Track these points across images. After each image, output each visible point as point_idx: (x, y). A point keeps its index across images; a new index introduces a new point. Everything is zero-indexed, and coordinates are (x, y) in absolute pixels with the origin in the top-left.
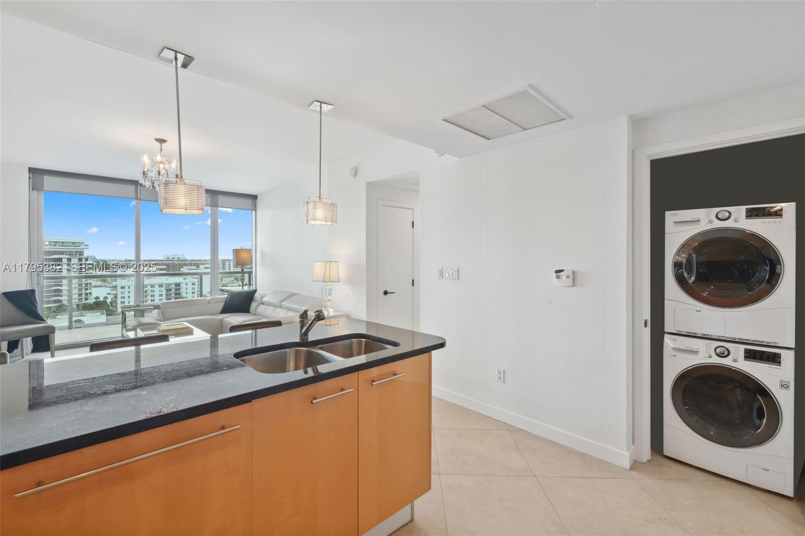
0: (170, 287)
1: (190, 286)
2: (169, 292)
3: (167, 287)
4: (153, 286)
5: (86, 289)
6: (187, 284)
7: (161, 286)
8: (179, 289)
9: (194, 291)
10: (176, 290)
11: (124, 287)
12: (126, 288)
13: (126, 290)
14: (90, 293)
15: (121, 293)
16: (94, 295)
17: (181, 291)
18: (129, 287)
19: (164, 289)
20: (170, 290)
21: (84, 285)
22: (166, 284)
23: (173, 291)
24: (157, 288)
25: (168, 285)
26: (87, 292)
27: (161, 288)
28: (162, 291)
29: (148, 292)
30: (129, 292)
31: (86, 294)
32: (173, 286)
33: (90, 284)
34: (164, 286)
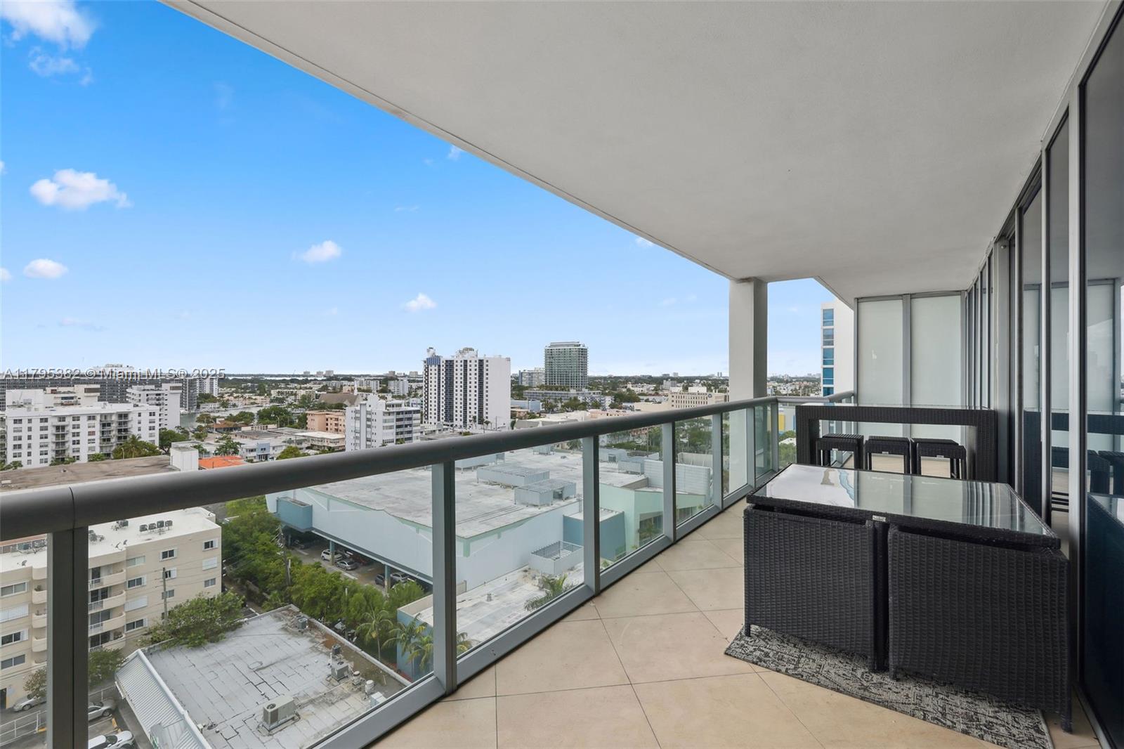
0: (108, 419)
1: (145, 418)
2: (107, 428)
3: (103, 419)
4: (76, 418)
6: (140, 415)
7: (92, 417)
8: (125, 423)
9: (152, 425)
10: (120, 424)
11: (21, 420)
12: (25, 422)
13: (25, 425)
15: (14, 431)
17: (129, 425)
18: (30, 421)
19: (97, 423)
20: (109, 425)
22: (101, 415)
23: (114, 426)
24: (84, 422)
25: (105, 416)
27: (92, 422)
28: (94, 427)
29: (67, 429)
30: (30, 429)
32: (114, 418)
34: (98, 418)
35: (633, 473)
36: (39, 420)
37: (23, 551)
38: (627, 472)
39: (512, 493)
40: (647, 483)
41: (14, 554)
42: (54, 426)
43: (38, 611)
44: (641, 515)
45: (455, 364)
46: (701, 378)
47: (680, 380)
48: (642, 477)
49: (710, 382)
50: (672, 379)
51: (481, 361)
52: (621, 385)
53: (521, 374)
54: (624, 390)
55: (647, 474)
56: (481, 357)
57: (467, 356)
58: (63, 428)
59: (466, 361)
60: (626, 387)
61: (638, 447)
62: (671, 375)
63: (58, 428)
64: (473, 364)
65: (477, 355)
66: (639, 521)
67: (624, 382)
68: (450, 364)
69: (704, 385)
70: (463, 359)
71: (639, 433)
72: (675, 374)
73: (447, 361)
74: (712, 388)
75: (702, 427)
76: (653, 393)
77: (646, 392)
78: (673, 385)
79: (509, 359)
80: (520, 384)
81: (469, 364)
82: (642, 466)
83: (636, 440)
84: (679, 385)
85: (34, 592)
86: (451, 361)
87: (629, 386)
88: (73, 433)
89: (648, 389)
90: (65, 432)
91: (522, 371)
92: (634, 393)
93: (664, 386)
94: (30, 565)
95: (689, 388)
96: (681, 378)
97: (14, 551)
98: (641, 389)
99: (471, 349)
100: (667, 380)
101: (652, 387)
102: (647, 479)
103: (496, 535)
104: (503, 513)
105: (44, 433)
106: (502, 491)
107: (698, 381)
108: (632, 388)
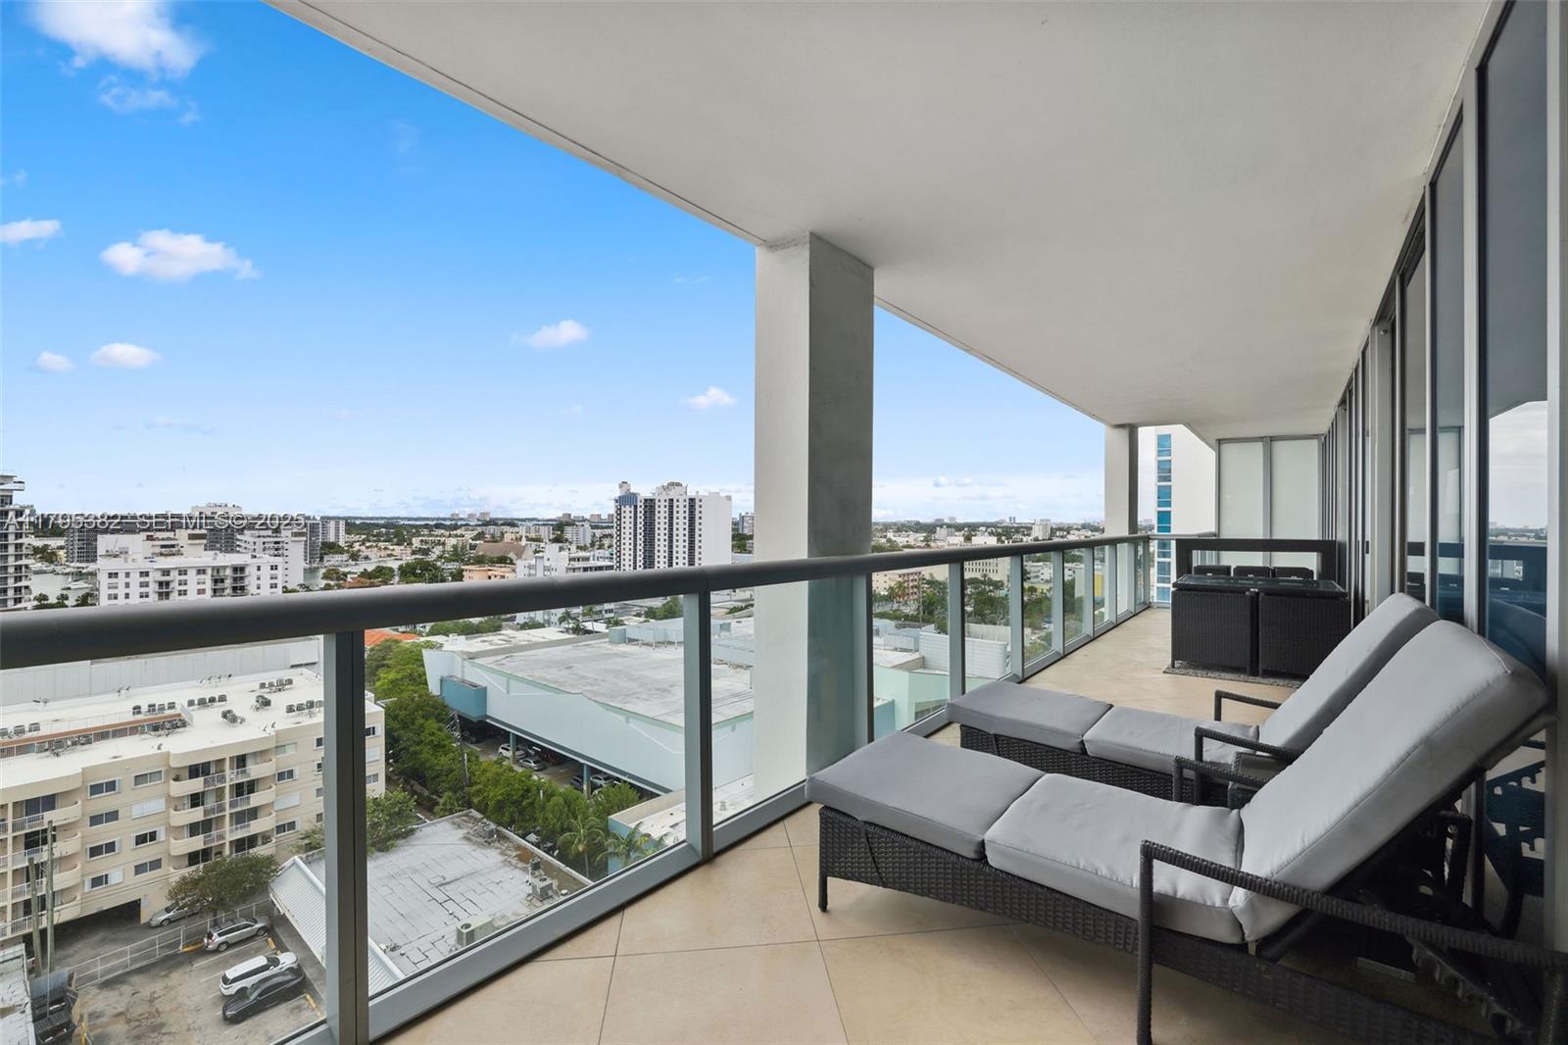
0: (221, 574)
1: (266, 572)
2: (220, 586)
3: (215, 574)
4: (183, 572)
5: (18, 579)
6: (259, 569)
7: (201, 571)
8: (242, 578)
9: (274, 581)
10: (235, 580)
11: (117, 574)
12: (122, 575)
13: (121, 580)
14: (27, 587)
15: (109, 588)
16: (36, 592)
17: (246, 582)
18: (127, 575)
19: (208, 578)
20: (222, 581)
21: (11, 570)
22: (213, 568)
23: (228, 583)
24: (191, 577)
25: (217, 569)
26: (19, 584)
27: (202, 577)
28: (204, 583)
29: (172, 585)
30: (127, 585)
31: (18, 590)
32: (229, 572)
33: (27, 567)
34: (209, 572)
35: (903, 650)
36: (138, 574)
37: (152, 733)
38: (896, 649)
39: (746, 675)
40: (923, 663)
41: (143, 736)
42: (156, 582)
43: (176, 807)
44: (917, 705)
45: (657, 503)
46: (988, 525)
47: (959, 528)
48: (916, 656)
49: (1000, 530)
50: (949, 526)
51: (692, 500)
52: (878, 534)
53: (742, 518)
54: (883, 540)
55: (923, 652)
56: (691, 494)
57: (673, 494)
58: (167, 584)
59: (671, 500)
60: (885, 537)
61: (907, 617)
62: (946, 521)
63: (161, 584)
64: (681, 504)
65: (686, 493)
66: (914, 711)
67: (881, 530)
68: (650, 504)
69: (991, 534)
70: (667, 498)
71: (906, 598)
72: (951, 518)
73: (646, 500)
74: (1003, 538)
75: (991, 591)
76: (923, 544)
77: (913, 543)
78: (952, 535)
79: (729, 498)
80: (740, 532)
81: (675, 504)
82: (916, 640)
83: (902, 608)
84: (957, 533)
85: (172, 782)
86: (651, 500)
87: (890, 535)
88: (180, 591)
89: (915, 540)
90: (170, 590)
91: (743, 514)
92: (897, 545)
93: (937, 536)
94: (166, 750)
95: (973, 538)
96: (960, 524)
97: (143, 733)
98: (907, 539)
99: (678, 484)
100: (941, 527)
101: (921, 536)
102: (923, 658)
103: (730, 727)
104: (737, 699)
105: (144, 590)
106: (732, 671)
107: (983, 529)
108: (894, 539)
